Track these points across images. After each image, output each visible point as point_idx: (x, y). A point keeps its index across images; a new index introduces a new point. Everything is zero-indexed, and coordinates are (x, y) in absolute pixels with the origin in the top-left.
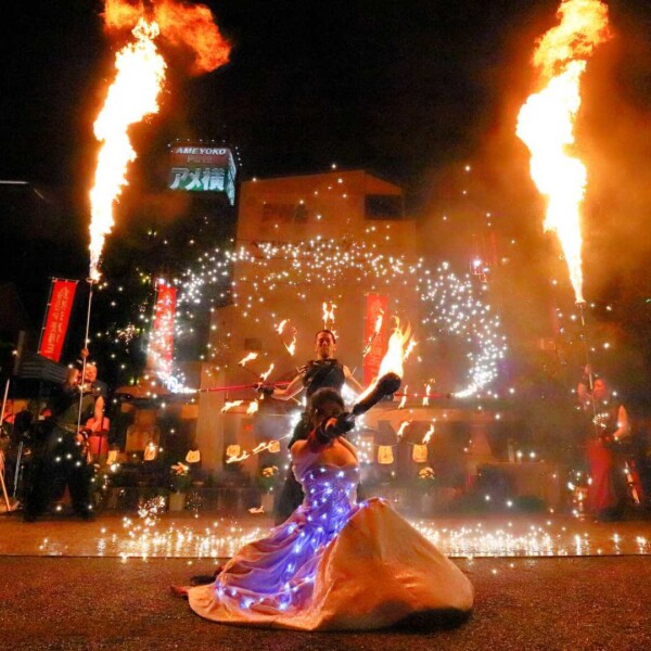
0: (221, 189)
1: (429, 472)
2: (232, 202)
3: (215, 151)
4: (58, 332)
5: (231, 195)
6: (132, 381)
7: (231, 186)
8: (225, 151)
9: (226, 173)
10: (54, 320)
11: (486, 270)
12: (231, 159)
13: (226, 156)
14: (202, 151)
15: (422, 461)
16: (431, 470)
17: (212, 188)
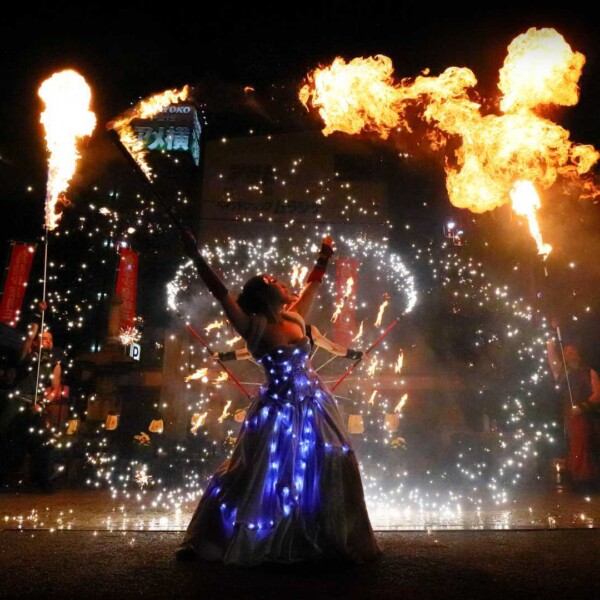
0: (186, 148)
1: (401, 442)
2: (197, 162)
3: (179, 109)
4: (16, 298)
5: (196, 155)
6: (93, 348)
7: (196, 145)
8: (189, 109)
9: (191, 132)
10: (13, 285)
11: (460, 233)
12: (196, 117)
13: (191, 114)
15: (394, 431)
16: (402, 440)
17: (176, 147)
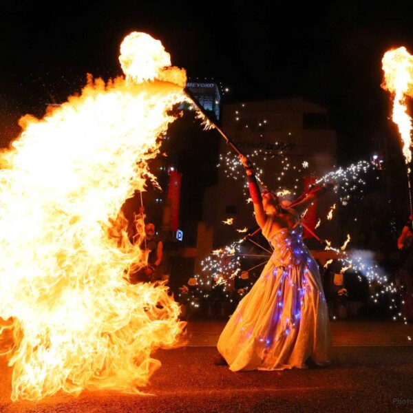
0: (211, 109)
1: (344, 292)
2: (218, 118)
3: (207, 85)
5: (217, 113)
7: (217, 108)
8: (213, 85)
9: (214, 99)
11: (381, 161)
12: (217, 90)
13: (214, 88)
14: (198, 85)
15: (340, 284)
16: (345, 290)
